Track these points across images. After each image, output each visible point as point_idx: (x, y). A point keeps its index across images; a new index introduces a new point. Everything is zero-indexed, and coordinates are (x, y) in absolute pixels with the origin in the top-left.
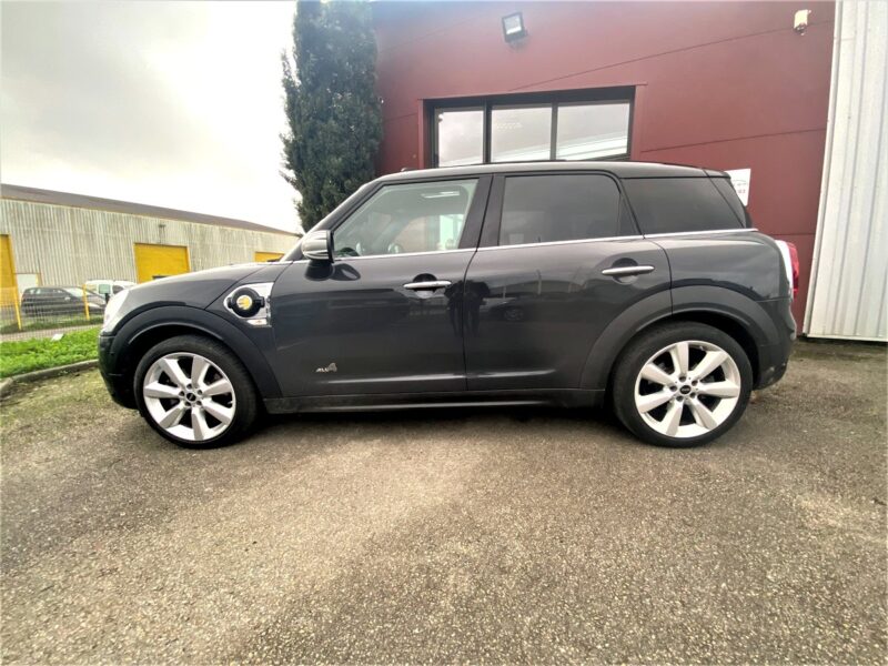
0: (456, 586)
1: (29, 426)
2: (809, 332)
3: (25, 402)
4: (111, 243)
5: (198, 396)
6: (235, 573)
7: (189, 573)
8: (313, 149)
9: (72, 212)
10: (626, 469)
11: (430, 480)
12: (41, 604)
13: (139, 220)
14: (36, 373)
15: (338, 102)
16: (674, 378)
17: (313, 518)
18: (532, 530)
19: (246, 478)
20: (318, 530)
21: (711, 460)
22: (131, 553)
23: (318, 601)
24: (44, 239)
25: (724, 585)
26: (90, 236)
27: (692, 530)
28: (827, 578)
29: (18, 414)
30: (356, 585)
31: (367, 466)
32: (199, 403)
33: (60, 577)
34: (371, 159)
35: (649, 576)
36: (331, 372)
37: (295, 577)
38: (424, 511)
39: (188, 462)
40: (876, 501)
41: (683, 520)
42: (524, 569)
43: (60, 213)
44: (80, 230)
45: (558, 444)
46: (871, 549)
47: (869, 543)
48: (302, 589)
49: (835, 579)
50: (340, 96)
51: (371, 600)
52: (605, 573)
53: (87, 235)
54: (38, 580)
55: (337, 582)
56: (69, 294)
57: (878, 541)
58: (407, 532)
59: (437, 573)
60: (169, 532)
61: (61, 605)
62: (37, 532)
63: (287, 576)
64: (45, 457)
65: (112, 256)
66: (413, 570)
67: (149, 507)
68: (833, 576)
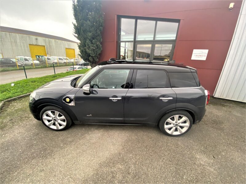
0: (118, 177)
1: (12, 120)
2: (214, 96)
3: (9, 110)
4: (22, 44)
5: (57, 120)
6: (71, 172)
7: (61, 172)
8: (83, 30)
9: (9, 34)
10: (160, 143)
11: (114, 145)
12: (29, 179)
13: (30, 37)
14: (10, 99)
15: (90, 15)
16: (174, 122)
17: (87, 156)
18: (136, 162)
19: (71, 142)
20: (88, 160)
21: (180, 141)
22: (47, 166)
23: (89, 181)
24: (2, 43)
25: (174, 179)
26: (16, 42)
27: (171, 163)
28: (196, 179)
29: (8, 115)
30: (97, 176)
31: (99, 139)
32: (57, 121)
33: (31, 172)
34: (100, 33)
35: (159, 176)
36: (90, 116)
37: (84, 173)
38: (112, 155)
39: (56, 135)
40: (214, 157)
41: (170, 160)
42: (133, 173)
43: (6, 35)
44: (13, 40)
45: (145, 134)
46: (208, 171)
47: (208, 169)
48: (86, 177)
49: (197, 179)
50: (90, 13)
51: (101, 180)
52: (150, 175)
53: (15, 42)
54: (26, 173)
55: (93, 175)
56: (12, 61)
57: (210, 169)
58: (108, 161)
59: (115, 173)
60: (54, 159)
61: (33, 180)
62: (23, 158)
63: (82, 173)
64: (19, 132)
65: (23, 48)
66: (110, 172)
67: (48, 150)
68: (197, 178)
